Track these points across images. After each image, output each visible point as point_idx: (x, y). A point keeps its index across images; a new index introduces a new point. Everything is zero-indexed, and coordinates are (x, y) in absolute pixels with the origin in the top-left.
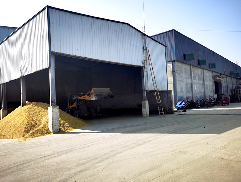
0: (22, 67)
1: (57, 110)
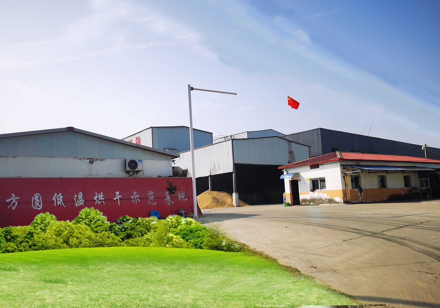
0: (212, 170)
1: (237, 195)
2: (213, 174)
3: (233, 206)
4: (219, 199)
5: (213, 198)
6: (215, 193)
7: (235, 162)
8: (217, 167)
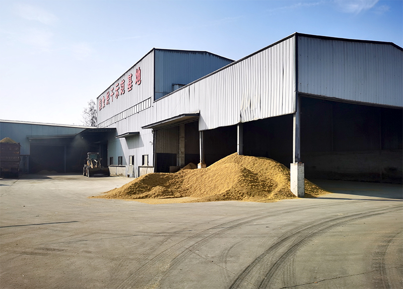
1: (302, 168)
2: (246, 119)
3: (291, 195)
4: (257, 174)
5: (243, 171)
6: (249, 162)
7: (299, 91)
8: (255, 104)
